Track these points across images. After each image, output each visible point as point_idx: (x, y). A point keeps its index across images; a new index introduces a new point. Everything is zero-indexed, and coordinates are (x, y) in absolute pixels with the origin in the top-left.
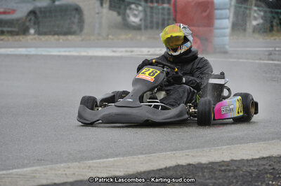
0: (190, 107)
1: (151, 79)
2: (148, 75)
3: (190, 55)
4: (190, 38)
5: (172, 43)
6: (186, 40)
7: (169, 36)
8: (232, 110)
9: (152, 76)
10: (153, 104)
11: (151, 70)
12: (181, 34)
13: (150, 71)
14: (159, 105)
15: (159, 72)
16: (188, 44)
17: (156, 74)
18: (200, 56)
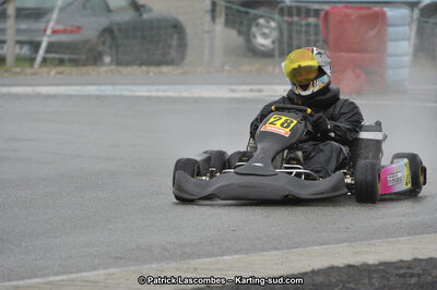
0: (345, 174)
1: (285, 132)
2: (280, 126)
3: (329, 95)
4: (327, 70)
5: (300, 77)
6: (321, 72)
7: (295, 66)
9: (287, 127)
10: (294, 171)
11: (284, 118)
12: (314, 63)
14: (301, 173)
15: (295, 122)
16: (325, 79)
17: (292, 125)
18: (342, 97)
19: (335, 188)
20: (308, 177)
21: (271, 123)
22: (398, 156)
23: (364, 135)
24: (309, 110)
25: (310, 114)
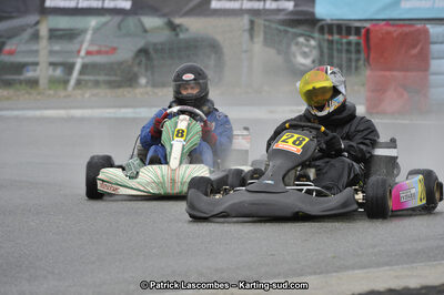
0: (356, 191)
1: (297, 150)
2: (292, 144)
4: (342, 89)
5: (316, 97)
6: (335, 91)
7: (310, 87)
8: (413, 196)
9: (299, 145)
10: (305, 188)
11: (296, 136)
13: (295, 138)
14: (313, 190)
15: (307, 139)
16: (340, 98)
19: (345, 205)
20: (319, 194)
21: (284, 141)
22: (414, 173)
23: (379, 152)
24: (323, 128)
25: (324, 132)
